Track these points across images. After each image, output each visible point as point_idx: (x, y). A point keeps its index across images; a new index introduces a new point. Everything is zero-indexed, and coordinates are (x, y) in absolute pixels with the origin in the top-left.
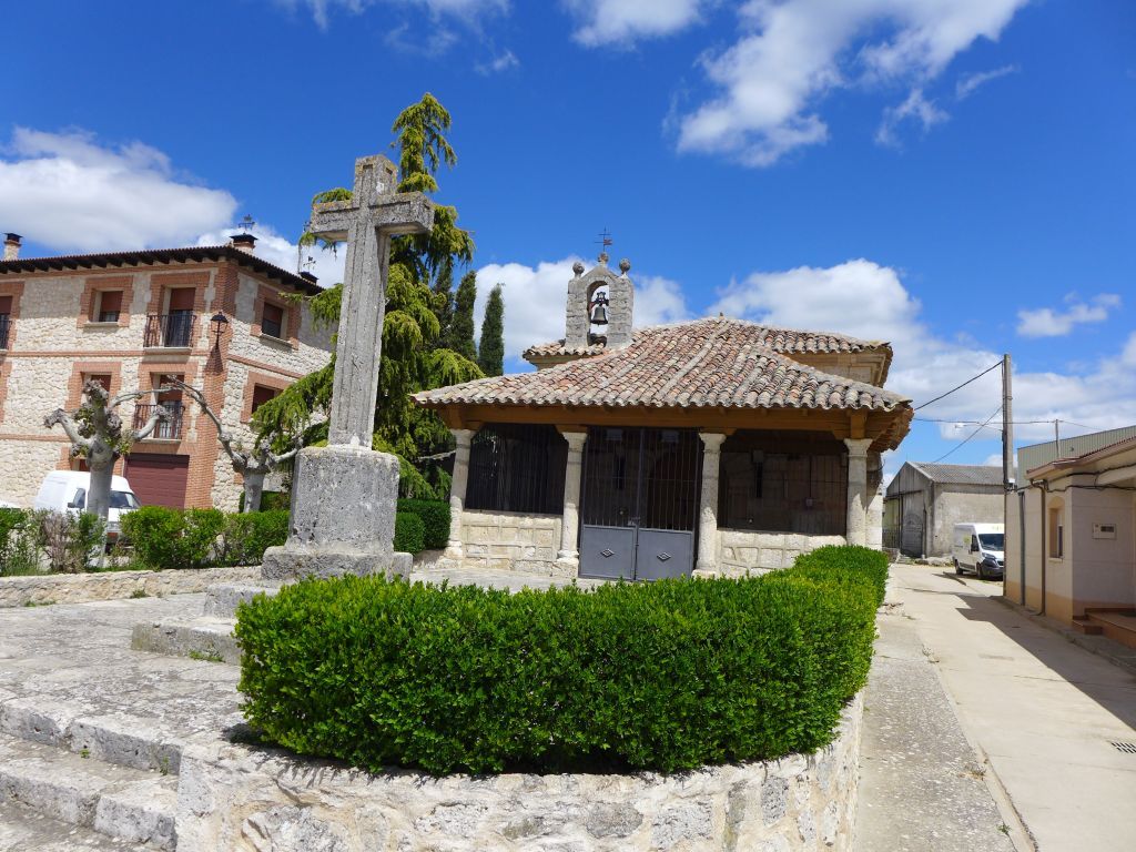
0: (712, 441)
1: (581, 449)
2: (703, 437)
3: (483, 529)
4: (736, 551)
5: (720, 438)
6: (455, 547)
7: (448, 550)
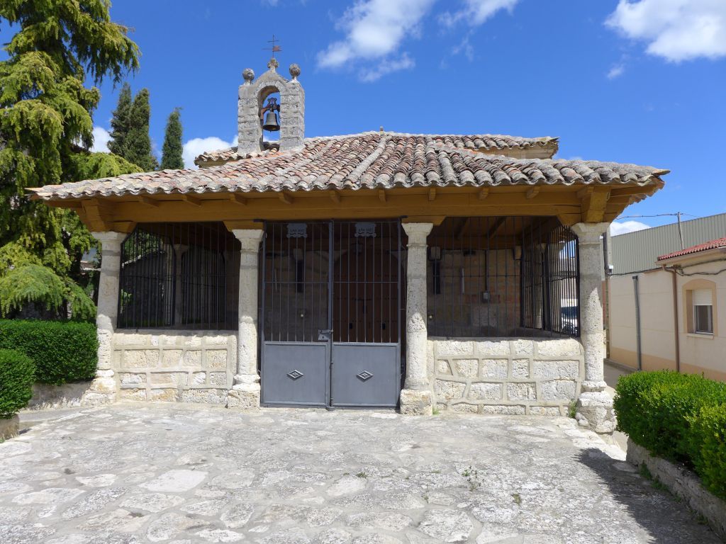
0: (417, 232)
1: (256, 249)
2: (407, 227)
3: (139, 353)
4: (453, 364)
5: (427, 228)
6: (105, 377)
7: (97, 382)
